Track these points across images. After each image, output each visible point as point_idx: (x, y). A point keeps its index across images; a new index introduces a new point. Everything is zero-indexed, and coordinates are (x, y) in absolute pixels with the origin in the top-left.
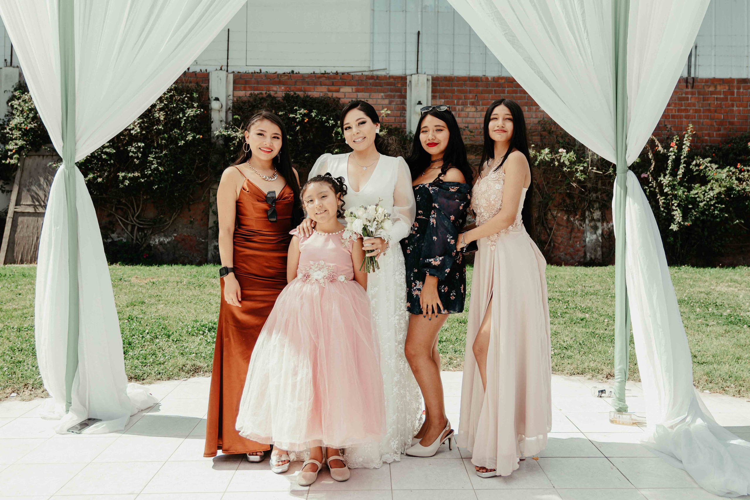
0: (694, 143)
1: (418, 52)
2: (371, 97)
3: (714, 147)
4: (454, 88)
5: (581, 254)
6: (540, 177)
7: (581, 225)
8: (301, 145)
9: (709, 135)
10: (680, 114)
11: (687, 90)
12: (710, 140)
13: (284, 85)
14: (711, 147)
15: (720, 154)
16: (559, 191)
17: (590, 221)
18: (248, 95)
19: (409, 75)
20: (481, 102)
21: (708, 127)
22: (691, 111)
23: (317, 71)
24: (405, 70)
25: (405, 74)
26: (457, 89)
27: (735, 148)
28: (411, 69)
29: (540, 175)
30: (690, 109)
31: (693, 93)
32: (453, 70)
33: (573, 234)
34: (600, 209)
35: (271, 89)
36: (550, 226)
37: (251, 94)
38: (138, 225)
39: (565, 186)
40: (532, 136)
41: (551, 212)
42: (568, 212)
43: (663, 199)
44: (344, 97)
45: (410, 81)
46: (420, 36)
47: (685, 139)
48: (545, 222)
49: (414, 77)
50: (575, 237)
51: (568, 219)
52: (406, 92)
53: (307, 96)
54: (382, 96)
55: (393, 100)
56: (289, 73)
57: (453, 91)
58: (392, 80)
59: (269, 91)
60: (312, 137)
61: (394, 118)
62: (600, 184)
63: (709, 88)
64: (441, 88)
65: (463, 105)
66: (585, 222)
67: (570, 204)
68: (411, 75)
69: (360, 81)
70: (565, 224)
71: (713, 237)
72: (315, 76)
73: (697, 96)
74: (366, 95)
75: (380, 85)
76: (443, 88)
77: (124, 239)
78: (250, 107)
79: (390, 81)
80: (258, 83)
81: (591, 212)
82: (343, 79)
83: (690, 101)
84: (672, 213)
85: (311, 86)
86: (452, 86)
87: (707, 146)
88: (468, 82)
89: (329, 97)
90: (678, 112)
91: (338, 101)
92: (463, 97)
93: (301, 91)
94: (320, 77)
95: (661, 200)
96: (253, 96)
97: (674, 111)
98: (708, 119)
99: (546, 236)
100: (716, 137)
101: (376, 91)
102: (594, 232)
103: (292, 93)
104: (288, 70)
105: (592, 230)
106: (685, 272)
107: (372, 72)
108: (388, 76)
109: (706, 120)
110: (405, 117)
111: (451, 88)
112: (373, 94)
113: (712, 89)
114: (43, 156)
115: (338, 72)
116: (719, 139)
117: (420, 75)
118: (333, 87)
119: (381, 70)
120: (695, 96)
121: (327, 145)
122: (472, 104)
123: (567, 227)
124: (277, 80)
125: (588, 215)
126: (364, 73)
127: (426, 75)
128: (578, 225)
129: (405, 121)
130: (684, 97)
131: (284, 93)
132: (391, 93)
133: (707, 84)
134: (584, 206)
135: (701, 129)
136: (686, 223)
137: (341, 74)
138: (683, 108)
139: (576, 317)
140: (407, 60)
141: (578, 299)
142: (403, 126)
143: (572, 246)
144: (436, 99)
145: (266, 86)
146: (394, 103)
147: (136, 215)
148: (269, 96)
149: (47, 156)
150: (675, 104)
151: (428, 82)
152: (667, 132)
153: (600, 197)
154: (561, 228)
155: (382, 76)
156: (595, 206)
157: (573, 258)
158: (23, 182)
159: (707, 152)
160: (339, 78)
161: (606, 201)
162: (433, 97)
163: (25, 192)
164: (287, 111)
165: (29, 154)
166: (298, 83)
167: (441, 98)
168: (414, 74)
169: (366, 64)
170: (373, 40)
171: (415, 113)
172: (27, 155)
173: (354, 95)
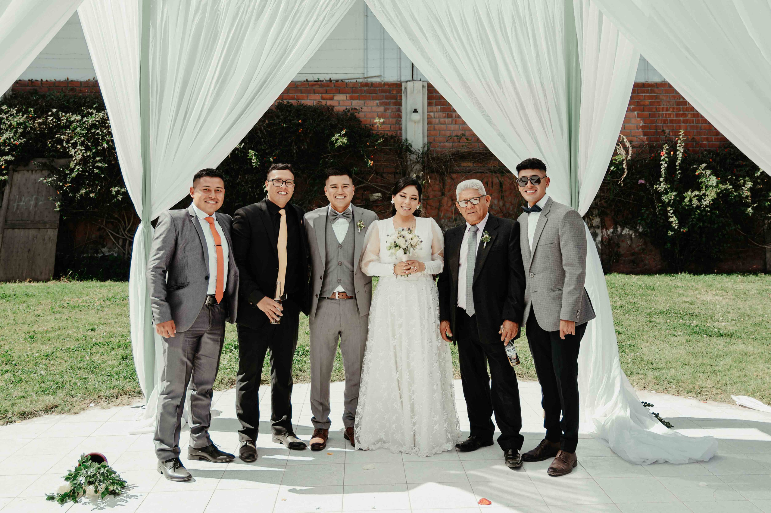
2: (366, 105)
3: (712, 151)
8: (295, 155)
9: (707, 139)
12: (709, 144)
14: (709, 152)
15: (718, 159)
19: (404, 82)
21: (707, 132)
22: (689, 116)
23: (310, 79)
24: (400, 76)
25: (400, 81)
27: (732, 153)
28: (406, 75)
30: (688, 113)
34: (599, 215)
38: (129, 239)
43: (660, 206)
44: (338, 105)
45: (406, 88)
47: (678, 145)
49: (410, 84)
52: (401, 99)
53: (300, 104)
54: (377, 104)
55: (388, 107)
58: (387, 87)
60: (306, 147)
61: (389, 125)
64: (437, 94)
68: (407, 82)
69: (354, 88)
71: (711, 243)
72: (308, 83)
74: (361, 102)
75: (375, 92)
77: (115, 253)
79: (384, 88)
81: (589, 218)
82: (337, 87)
84: (669, 220)
85: (304, 94)
87: (706, 150)
89: (323, 105)
90: (676, 117)
91: (332, 109)
93: (293, 99)
94: (313, 85)
95: (658, 207)
97: (672, 116)
100: (715, 141)
101: (371, 98)
103: (285, 101)
107: (366, 79)
108: (383, 83)
109: (704, 124)
110: (401, 124)
112: (368, 101)
114: (32, 171)
115: (332, 79)
116: (718, 143)
117: (415, 82)
118: (327, 94)
119: (376, 76)
121: (323, 155)
126: (358, 80)
127: (421, 82)
129: (401, 129)
130: (682, 101)
132: (386, 101)
135: (699, 134)
136: (683, 230)
137: (335, 81)
138: (681, 112)
140: (402, 66)
142: (399, 134)
144: (432, 106)
146: (390, 111)
147: (128, 229)
149: (36, 170)
150: (673, 108)
151: (424, 88)
153: (599, 203)
155: (377, 83)
156: (594, 213)
158: (12, 197)
159: (704, 157)
160: (333, 86)
161: (604, 207)
162: (429, 104)
163: (15, 208)
164: (280, 120)
165: (17, 169)
166: (290, 92)
167: (436, 105)
168: (409, 81)
169: (360, 71)
170: (367, 46)
171: (411, 120)
172: (15, 170)
173: (348, 103)
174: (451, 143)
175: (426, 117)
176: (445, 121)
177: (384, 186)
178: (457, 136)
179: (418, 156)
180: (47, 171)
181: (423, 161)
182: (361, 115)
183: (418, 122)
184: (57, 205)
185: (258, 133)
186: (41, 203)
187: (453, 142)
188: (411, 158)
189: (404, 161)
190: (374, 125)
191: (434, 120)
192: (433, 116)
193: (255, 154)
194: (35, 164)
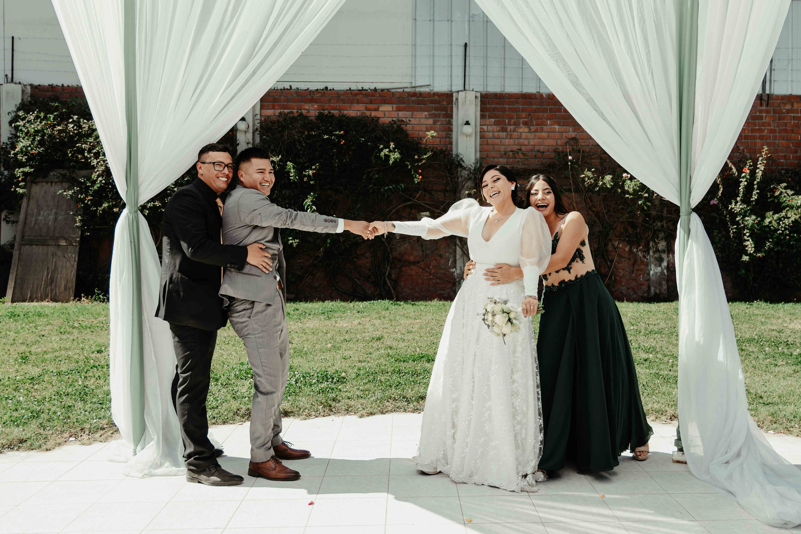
0: (769, 166)
1: (465, 66)
2: (413, 117)
3: (790, 171)
4: (505, 106)
5: (645, 288)
6: (600, 204)
7: (644, 257)
8: (337, 169)
9: (785, 157)
10: (753, 134)
11: (762, 108)
12: (786, 162)
13: (317, 103)
14: (787, 171)
15: (797, 178)
16: (621, 220)
17: (654, 253)
18: (277, 114)
19: (455, 92)
20: (535, 122)
21: (784, 149)
23: (354, 87)
24: (451, 86)
25: (451, 91)
26: (508, 108)
28: (457, 85)
29: (600, 202)
30: (765, 129)
31: (767, 112)
32: (504, 86)
33: (636, 267)
34: (666, 239)
35: (303, 108)
36: (611, 258)
37: (280, 113)
39: (627, 214)
40: (591, 159)
41: (611, 242)
42: (631, 243)
43: (735, 228)
44: (383, 116)
45: (457, 99)
46: (468, 48)
47: (759, 163)
48: (605, 254)
49: (461, 95)
50: (638, 270)
51: (630, 251)
52: (452, 111)
53: (343, 115)
54: (426, 115)
55: (437, 119)
56: (323, 90)
57: (504, 110)
58: (436, 98)
59: (300, 110)
60: (348, 160)
61: (439, 139)
62: (665, 212)
63: (785, 105)
64: (491, 106)
65: (515, 125)
66: (649, 253)
67: (632, 234)
68: (458, 92)
69: (401, 99)
70: (627, 256)
71: (788, 269)
72: (351, 93)
73: (772, 114)
74: (408, 113)
75: (423, 102)
76: (493, 106)
78: (279, 127)
79: (434, 98)
80: (288, 100)
81: (655, 242)
82: (382, 96)
83: (764, 121)
84: (744, 244)
85: (347, 105)
86: (503, 104)
87: (783, 169)
88: (520, 100)
89: (367, 117)
91: (377, 121)
92: (516, 117)
93: (335, 109)
94: (356, 95)
95: (732, 229)
96: (283, 115)
98: (784, 139)
99: (607, 269)
100: (793, 160)
101: (419, 110)
102: (658, 264)
103: (326, 112)
104: (321, 86)
105: (657, 262)
106: (757, 308)
107: (414, 89)
108: (432, 93)
109: (781, 141)
110: (452, 138)
111: (501, 106)
112: (416, 113)
113: (788, 107)
114: (52, 183)
115: (377, 88)
116: (796, 162)
117: (467, 92)
118: (371, 105)
119: (425, 86)
120: (770, 114)
121: (366, 170)
122: (525, 124)
123: (629, 259)
124: (309, 97)
125: (652, 246)
126: (405, 90)
127: (474, 92)
128: (642, 257)
129: (451, 143)
130: (758, 116)
131: (317, 111)
132: (436, 112)
133: (783, 101)
134: (648, 236)
135: (777, 151)
136: (759, 255)
137: (380, 91)
138: (758, 128)
139: (639, 358)
140: (453, 75)
141: (641, 338)
142: (449, 148)
143: (635, 280)
144: (485, 118)
145: (296, 104)
148: (301, 114)
149: (56, 182)
151: (477, 100)
152: (739, 154)
153: (665, 226)
154: (623, 260)
155: (425, 93)
156: (660, 236)
157: (635, 293)
158: (30, 211)
159: (782, 176)
160: (378, 95)
162: (482, 117)
163: (33, 222)
164: (321, 131)
165: (36, 181)
166: (332, 101)
167: (490, 117)
168: (461, 91)
169: (408, 79)
170: (415, 53)
171: (463, 134)
172: (34, 182)
173: (395, 114)
174: (506, 159)
175: (479, 130)
176: (499, 136)
177: (433, 205)
178: (512, 151)
179: (470, 172)
180: (67, 183)
181: (475, 178)
182: (409, 127)
183: (469, 136)
184: (77, 220)
185: (296, 144)
186: (60, 218)
187: (508, 158)
188: (463, 174)
189: (454, 178)
190: (422, 139)
191: (487, 133)
192: (486, 130)
193: (293, 166)
194: (54, 175)
